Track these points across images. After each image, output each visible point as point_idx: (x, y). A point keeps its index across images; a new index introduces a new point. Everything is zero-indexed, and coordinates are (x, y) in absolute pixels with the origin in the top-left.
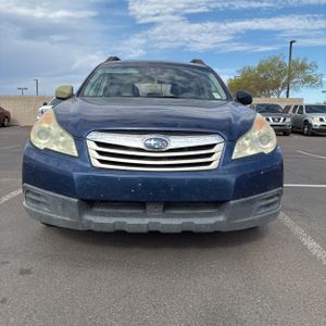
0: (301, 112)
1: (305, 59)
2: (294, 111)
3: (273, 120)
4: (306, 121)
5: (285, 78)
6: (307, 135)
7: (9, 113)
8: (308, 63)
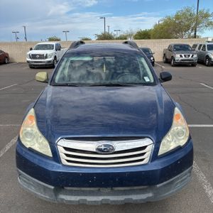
0: (204, 49)
1: (208, 10)
2: (199, 49)
3: (185, 56)
4: (208, 56)
5: (194, 24)
6: (207, 66)
7: (7, 54)
8: (210, 13)
